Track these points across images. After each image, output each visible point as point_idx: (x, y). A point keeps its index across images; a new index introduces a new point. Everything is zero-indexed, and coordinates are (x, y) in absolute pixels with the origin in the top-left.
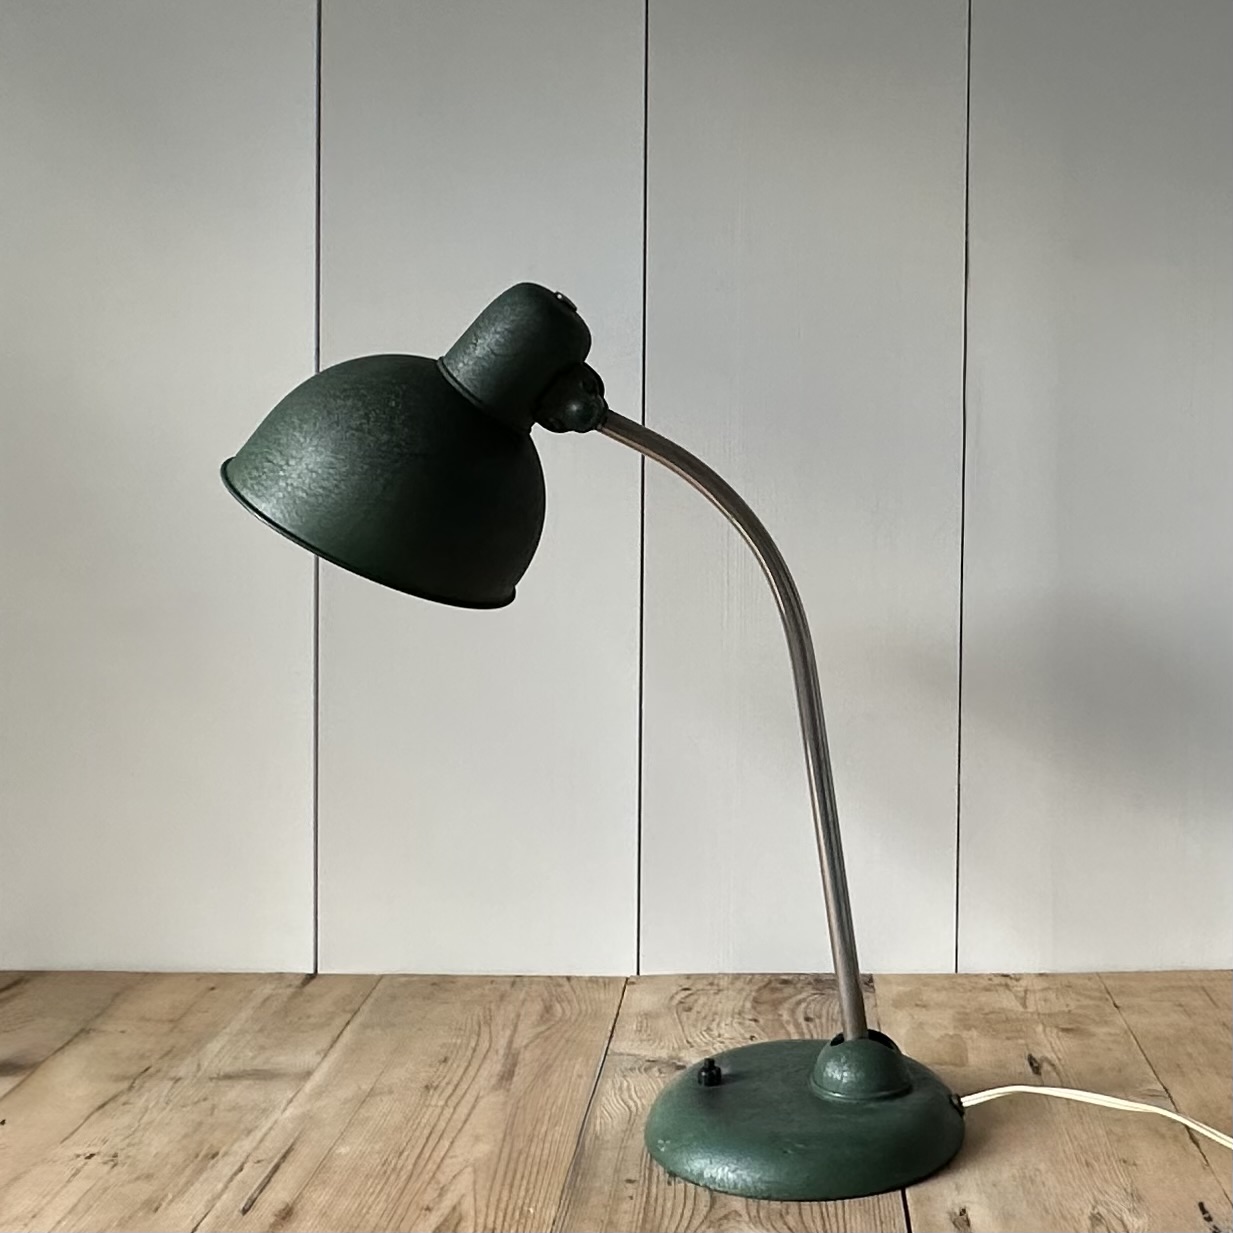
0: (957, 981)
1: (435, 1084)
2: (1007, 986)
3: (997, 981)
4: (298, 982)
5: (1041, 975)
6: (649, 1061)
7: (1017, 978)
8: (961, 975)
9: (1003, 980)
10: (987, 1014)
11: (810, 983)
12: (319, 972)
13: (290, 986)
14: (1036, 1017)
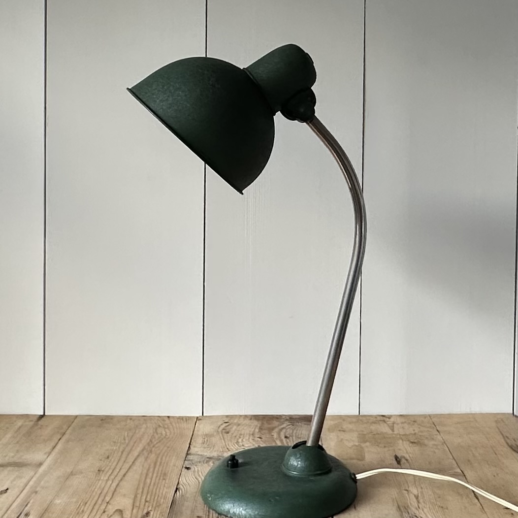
0: (359, 419)
1: (103, 469)
2: (384, 421)
3: (379, 418)
4: (35, 419)
5: (401, 415)
6: (208, 458)
7: (390, 417)
8: (362, 416)
9: (382, 418)
10: (374, 435)
11: (287, 420)
12: (46, 414)
13: (32, 421)
14: (398, 436)
